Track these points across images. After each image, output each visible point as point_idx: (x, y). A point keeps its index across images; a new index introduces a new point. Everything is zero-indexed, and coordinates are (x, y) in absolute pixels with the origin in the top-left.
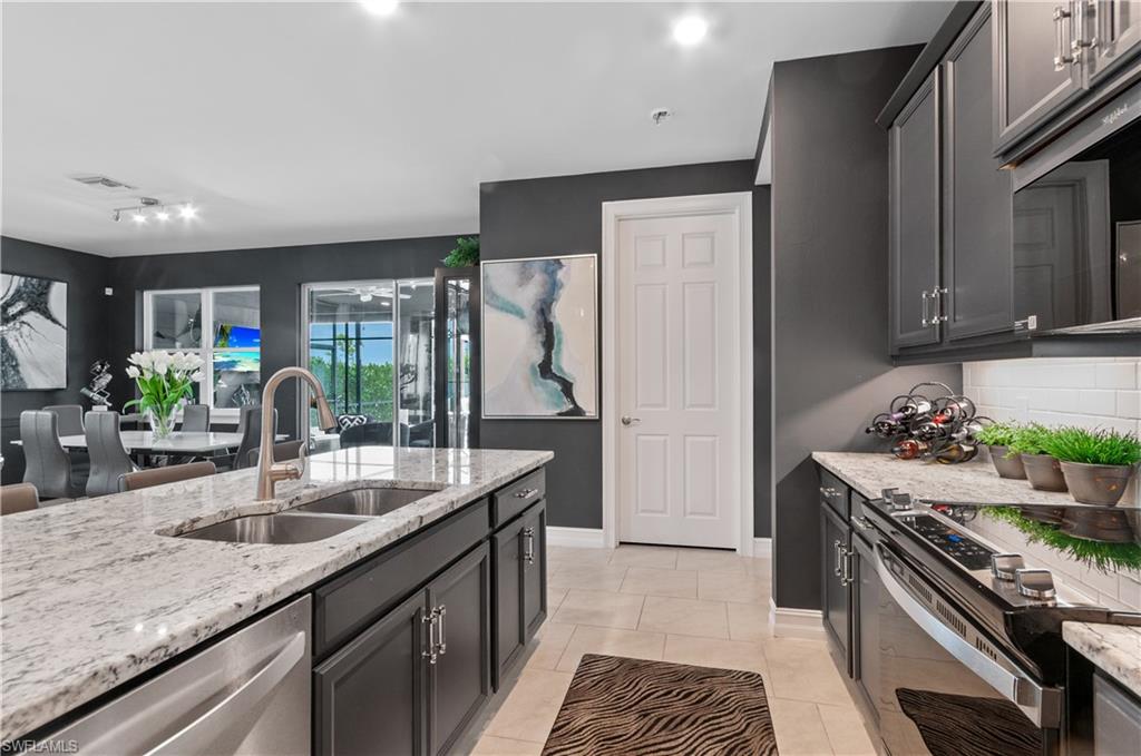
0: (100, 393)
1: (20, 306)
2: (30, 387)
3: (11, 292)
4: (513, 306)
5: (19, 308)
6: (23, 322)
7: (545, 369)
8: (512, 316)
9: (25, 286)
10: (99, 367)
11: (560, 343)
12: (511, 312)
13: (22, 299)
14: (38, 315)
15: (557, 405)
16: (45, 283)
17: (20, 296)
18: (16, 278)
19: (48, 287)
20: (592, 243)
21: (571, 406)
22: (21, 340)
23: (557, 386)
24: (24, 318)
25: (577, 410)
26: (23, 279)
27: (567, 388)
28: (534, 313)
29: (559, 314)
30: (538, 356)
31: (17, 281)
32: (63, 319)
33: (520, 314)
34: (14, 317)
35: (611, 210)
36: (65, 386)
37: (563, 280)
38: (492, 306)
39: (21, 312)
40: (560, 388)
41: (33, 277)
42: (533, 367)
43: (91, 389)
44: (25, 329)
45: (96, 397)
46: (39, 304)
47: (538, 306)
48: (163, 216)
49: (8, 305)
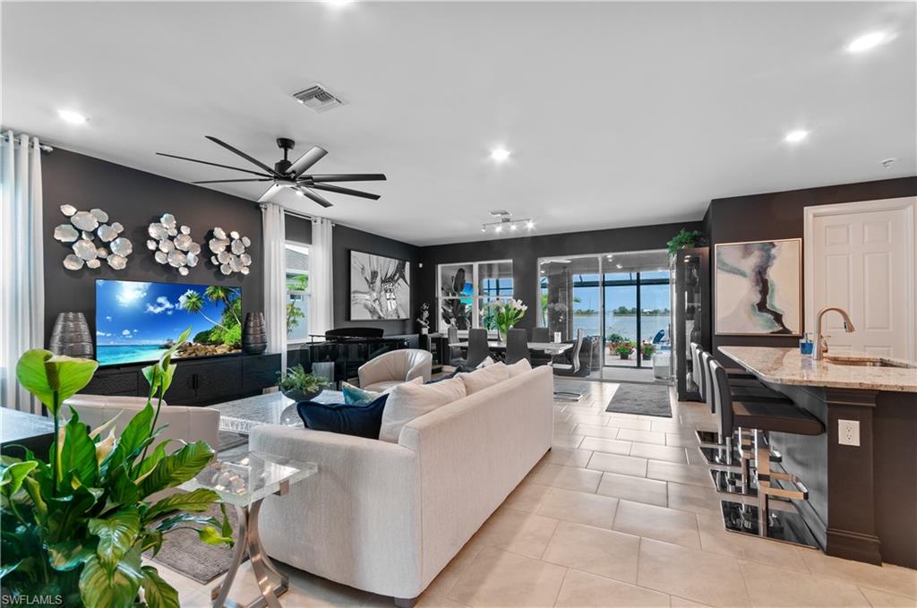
1: (398, 275)
3: (395, 269)
4: (739, 270)
6: (398, 283)
7: (762, 306)
8: (737, 276)
9: (399, 265)
11: (773, 291)
12: (737, 274)
13: (398, 271)
14: (402, 279)
15: (770, 328)
16: (404, 263)
19: (405, 265)
20: (798, 232)
21: (781, 328)
23: (771, 317)
24: (399, 281)
25: (786, 331)
26: (398, 261)
27: (778, 318)
28: (754, 274)
29: (772, 274)
30: (757, 298)
33: (743, 274)
34: (396, 281)
35: (809, 212)
37: (776, 255)
38: (723, 270)
39: (398, 278)
40: (772, 318)
41: (401, 260)
42: (753, 306)
43: (421, 319)
44: (399, 287)
45: (423, 324)
46: (402, 274)
47: (757, 270)
48: (513, 227)
49: (395, 275)
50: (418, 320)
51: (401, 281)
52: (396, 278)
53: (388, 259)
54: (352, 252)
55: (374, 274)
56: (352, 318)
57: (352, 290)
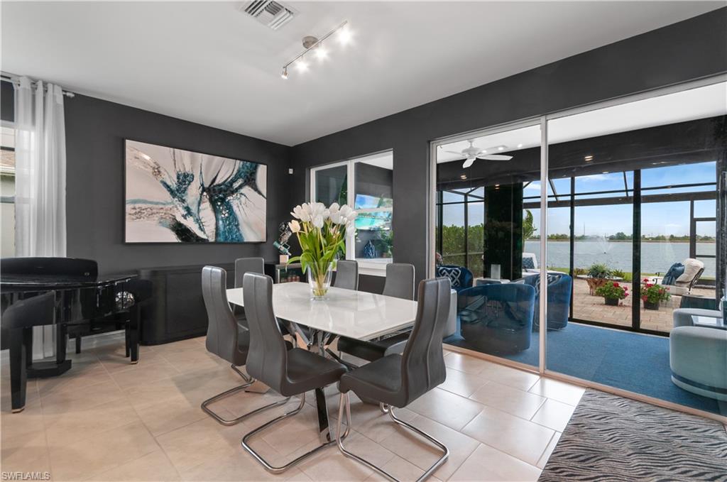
0: (285, 246)
1: (240, 182)
2: (245, 241)
3: (235, 173)
5: (239, 183)
6: (241, 194)
9: (243, 168)
10: (284, 226)
13: (241, 177)
14: (250, 188)
16: (254, 165)
17: (240, 175)
18: (238, 161)
19: (256, 168)
22: (241, 206)
24: (242, 191)
26: (242, 163)
31: (239, 164)
32: (264, 192)
34: (237, 190)
36: (265, 240)
39: (241, 187)
41: (247, 161)
43: (279, 243)
44: (243, 198)
45: (283, 248)
46: (250, 180)
49: (233, 181)
50: (276, 243)
51: (247, 190)
52: (236, 185)
53: (217, 159)
54: (128, 142)
55: (185, 179)
56: (128, 240)
57: (128, 197)
